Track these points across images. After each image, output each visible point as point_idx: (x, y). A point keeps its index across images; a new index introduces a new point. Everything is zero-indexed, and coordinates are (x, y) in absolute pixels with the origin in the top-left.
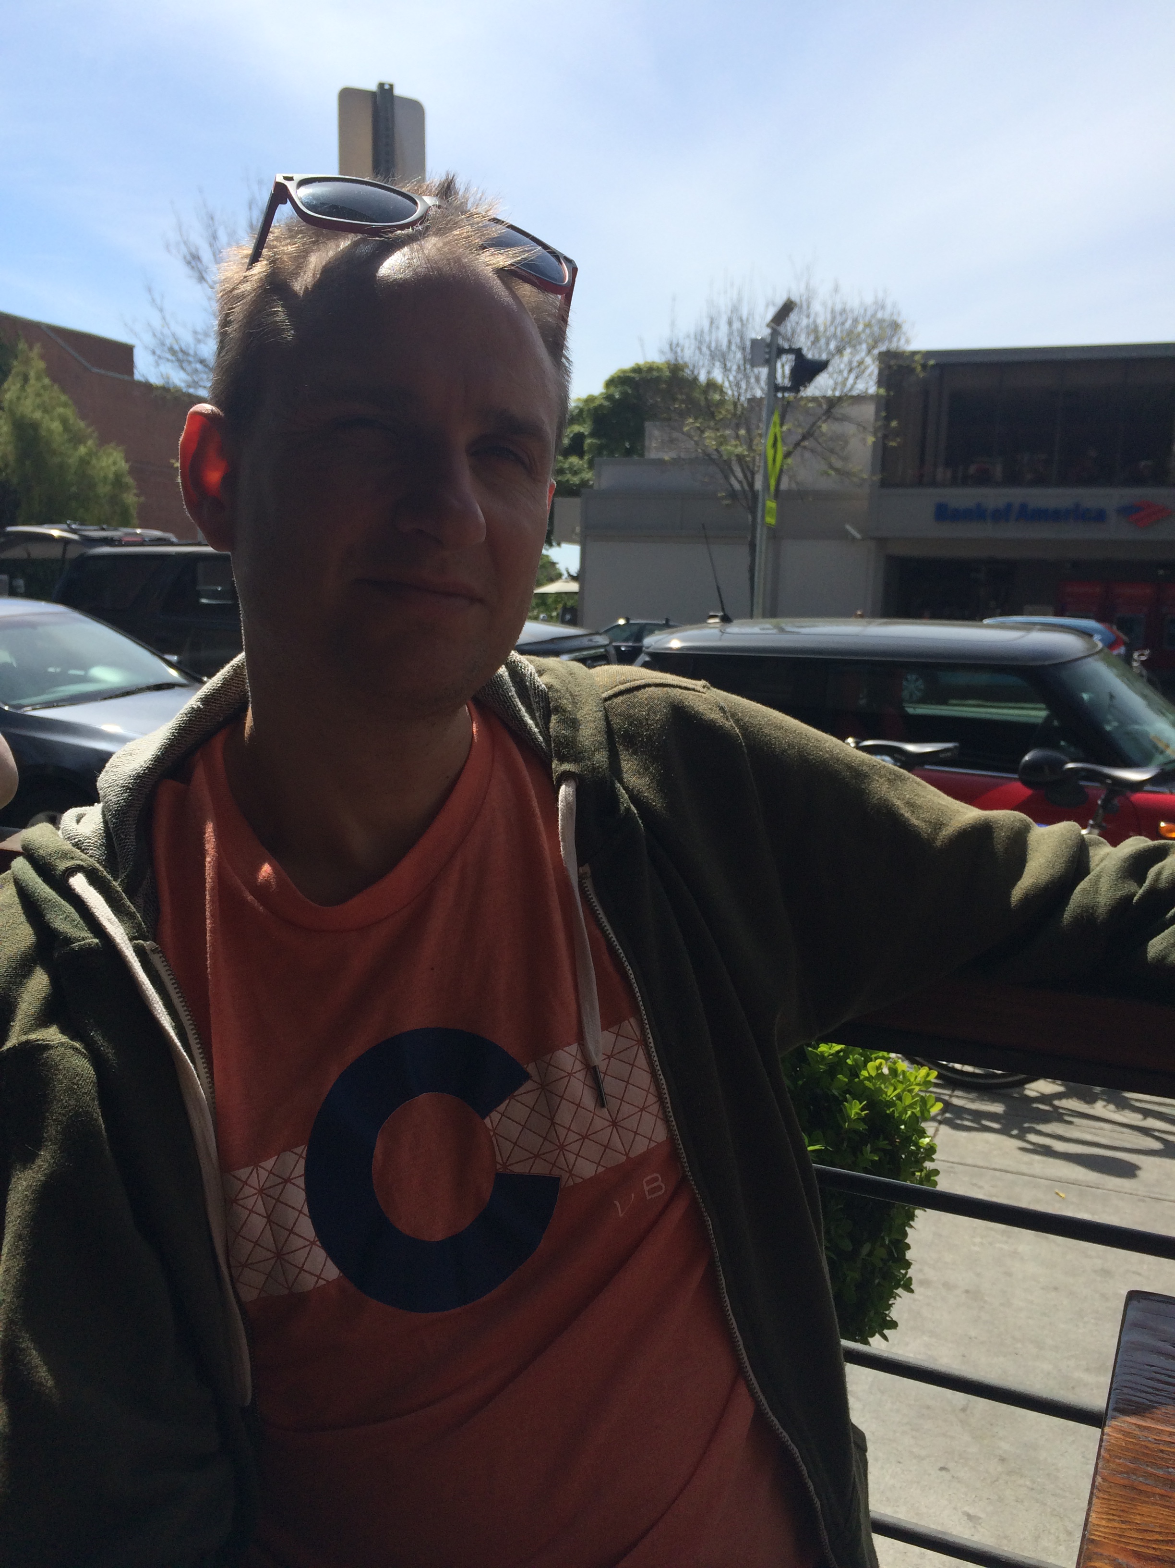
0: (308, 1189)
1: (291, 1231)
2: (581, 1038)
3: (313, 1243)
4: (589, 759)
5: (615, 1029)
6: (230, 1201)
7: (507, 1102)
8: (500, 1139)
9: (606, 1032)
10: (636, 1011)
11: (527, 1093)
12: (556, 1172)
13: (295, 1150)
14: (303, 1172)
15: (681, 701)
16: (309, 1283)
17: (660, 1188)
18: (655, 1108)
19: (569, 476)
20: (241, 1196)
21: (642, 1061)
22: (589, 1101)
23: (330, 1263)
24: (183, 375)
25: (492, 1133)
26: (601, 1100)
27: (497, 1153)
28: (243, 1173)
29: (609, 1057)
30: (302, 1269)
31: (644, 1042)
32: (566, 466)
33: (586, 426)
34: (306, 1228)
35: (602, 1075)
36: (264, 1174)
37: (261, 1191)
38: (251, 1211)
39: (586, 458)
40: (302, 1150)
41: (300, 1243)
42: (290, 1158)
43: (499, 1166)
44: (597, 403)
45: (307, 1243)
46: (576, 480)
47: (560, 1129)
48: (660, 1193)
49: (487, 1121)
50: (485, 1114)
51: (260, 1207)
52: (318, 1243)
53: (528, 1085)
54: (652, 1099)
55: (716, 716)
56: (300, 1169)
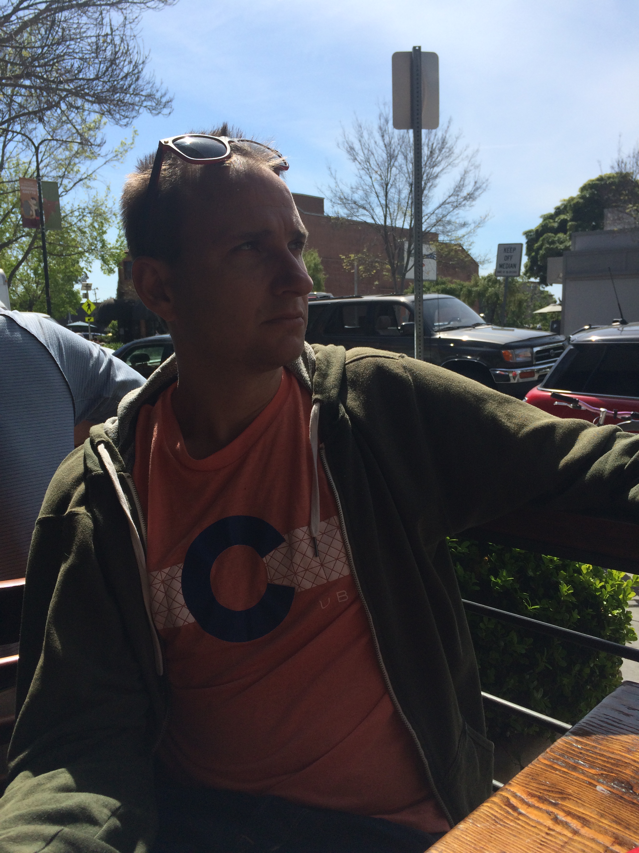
0: (183, 583)
1: (174, 600)
2: (309, 525)
3: (184, 606)
4: (328, 393)
5: (327, 521)
6: (150, 585)
7: (273, 551)
8: (269, 567)
9: (323, 522)
10: (338, 514)
11: (283, 548)
12: (293, 585)
13: (178, 565)
14: (181, 575)
15: (383, 364)
16: (181, 623)
17: (345, 597)
18: (344, 559)
19: (558, 244)
20: (154, 583)
21: (338, 536)
22: (310, 553)
23: (190, 615)
24: (346, 211)
25: (266, 565)
26: (316, 554)
27: (268, 575)
28: (154, 573)
29: (323, 534)
30: (177, 617)
31: (340, 528)
32: (556, 239)
33: (568, 214)
34: (180, 599)
35: (318, 542)
36: (164, 575)
37: (163, 582)
38: (158, 590)
39: (568, 233)
40: (181, 565)
41: (177, 605)
42: (176, 568)
43: (269, 580)
44: (575, 201)
45: (180, 606)
46: (562, 246)
47: (295, 565)
48: (345, 600)
49: (264, 559)
50: (263, 555)
51: (162, 589)
52: (186, 606)
53: (284, 544)
54: (342, 555)
55: (400, 371)
56: (180, 573)
